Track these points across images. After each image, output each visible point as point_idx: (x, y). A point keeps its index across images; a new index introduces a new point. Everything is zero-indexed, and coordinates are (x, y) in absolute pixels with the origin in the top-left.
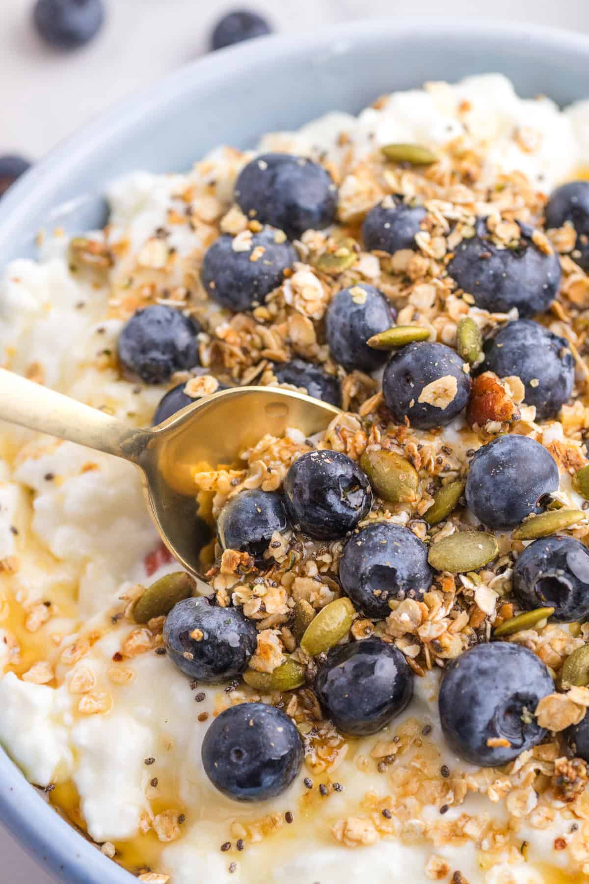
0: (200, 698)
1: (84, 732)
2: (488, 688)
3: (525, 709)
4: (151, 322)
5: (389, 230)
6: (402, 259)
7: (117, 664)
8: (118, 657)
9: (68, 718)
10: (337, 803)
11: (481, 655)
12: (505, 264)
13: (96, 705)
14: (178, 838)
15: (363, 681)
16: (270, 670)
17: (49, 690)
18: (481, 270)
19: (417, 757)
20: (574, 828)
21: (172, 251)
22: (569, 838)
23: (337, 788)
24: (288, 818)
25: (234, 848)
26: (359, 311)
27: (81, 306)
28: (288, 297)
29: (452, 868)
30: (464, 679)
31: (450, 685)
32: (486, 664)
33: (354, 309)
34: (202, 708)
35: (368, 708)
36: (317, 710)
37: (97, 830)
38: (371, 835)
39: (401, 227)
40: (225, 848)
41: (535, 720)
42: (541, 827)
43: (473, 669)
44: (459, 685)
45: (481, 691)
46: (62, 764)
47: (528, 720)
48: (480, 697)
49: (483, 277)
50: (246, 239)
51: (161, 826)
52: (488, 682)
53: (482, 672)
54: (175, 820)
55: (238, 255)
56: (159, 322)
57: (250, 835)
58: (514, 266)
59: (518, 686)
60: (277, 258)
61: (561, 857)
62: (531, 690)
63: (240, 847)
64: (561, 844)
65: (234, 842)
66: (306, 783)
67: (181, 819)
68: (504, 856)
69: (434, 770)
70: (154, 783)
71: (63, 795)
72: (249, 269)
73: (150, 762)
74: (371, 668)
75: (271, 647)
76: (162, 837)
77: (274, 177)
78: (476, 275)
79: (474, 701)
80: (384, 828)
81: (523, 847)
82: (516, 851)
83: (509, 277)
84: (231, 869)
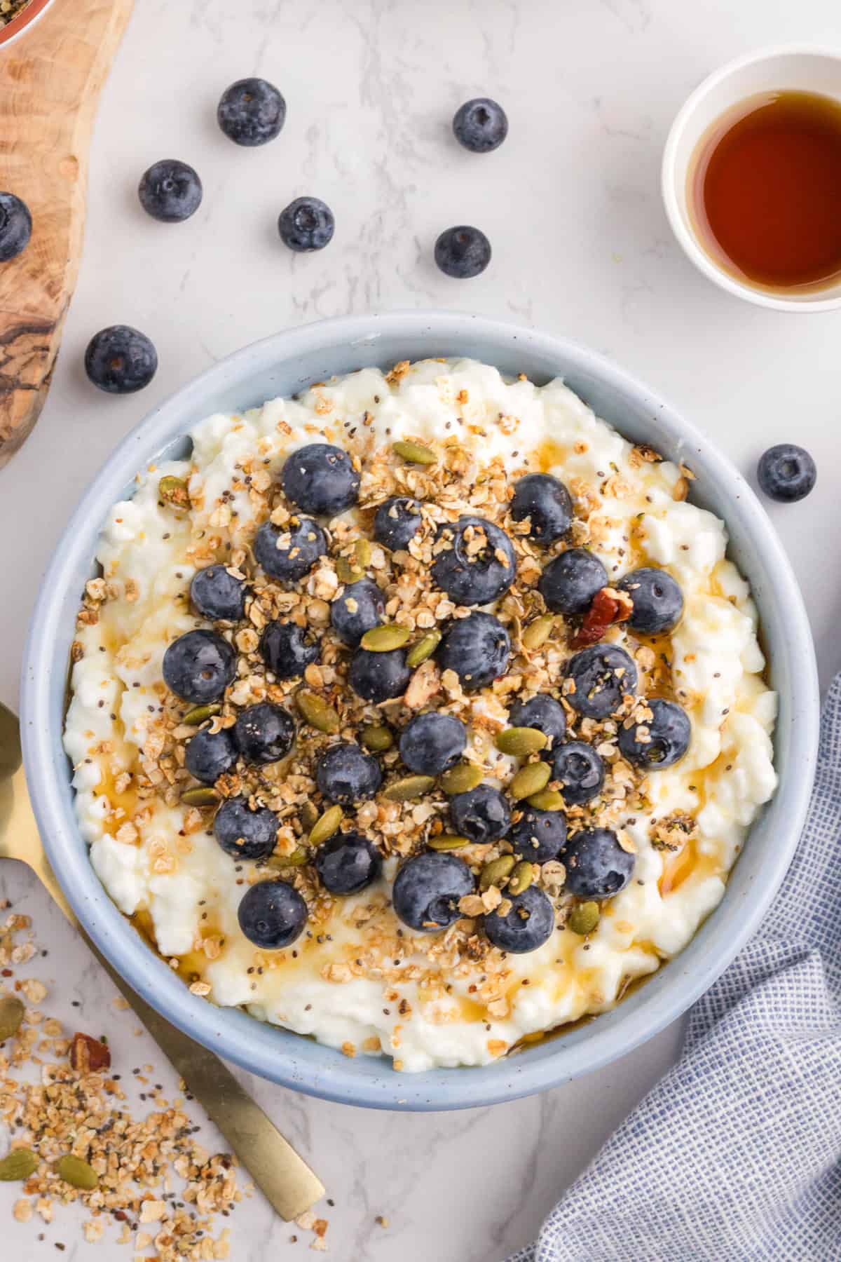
0: (239, 869)
1: (158, 885)
2: (425, 892)
3: (451, 902)
4: (215, 590)
5: (392, 536)
6: (399, 557)
7: (181, 837)
8: (182, 833)
9: (147, 873)
10: (328, 948)
11: (422, 867)
12: (472, 577)
13: (166, 866)
14: (219, 958)
15: (347, 867)
16: (289, 855)
17: (133, 849)
18: (455, 579)
19: (382, 922)
20: (483, 979)
21: (234, 515)
22: (479, 986)
23: (329, 938)
24: (295, 954)
25: (255, 972)
26: (352, 619)
27: (166, 537)
28: (310, 587)
29: (402, 996)
30: (409, 883)
31: (400, 885)
32: (424, 875)
33: (349, 617)
34: (239, 876)
35: (350, 885)
36: (317, 882)
37: (165, 949)
38: (349, 976)
39: (402, 535)
40: (250, 971)
41: (458, 908)
42: (459, 978)
43: (415, 878)
44: (405, 887)
45: (420, 893)
46: (142, 901)
47: (453, 908)
48: (419, 898)
49: (455, 585)
50: (286, 540)
51: (209, 946)
52: (425, 888)
53: (421, 881)
54: (218, 944)
55: (280, 552)
56: (220, 593)
57: (268, 965)
58: (479, 579)
59: (445, 890)
60: (309, 555)
61: (474, 996)
62: (455, 892)
63: (260, 971)
64: (473, 989)
65: (256, 968)
66: (309, 935)
67: (222, 943)
68: (436, 993)
69: (393, 933)
70: (204, 916)
71: (143, 919)
72: (287, 563)
73: (202, 903)
74: (353, 858)
75: (287, 839)
76: (208, 954)
77: (312, 481)
78: (451, 582)
79: (414, 899)
80: (357, 972)
81: (449, 988)
82: (444, 991)
83: (474, 587)
84: (253, 987)
